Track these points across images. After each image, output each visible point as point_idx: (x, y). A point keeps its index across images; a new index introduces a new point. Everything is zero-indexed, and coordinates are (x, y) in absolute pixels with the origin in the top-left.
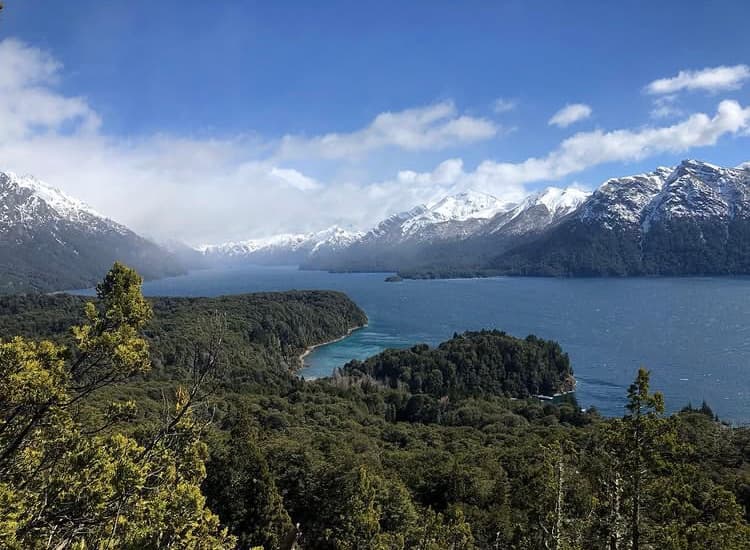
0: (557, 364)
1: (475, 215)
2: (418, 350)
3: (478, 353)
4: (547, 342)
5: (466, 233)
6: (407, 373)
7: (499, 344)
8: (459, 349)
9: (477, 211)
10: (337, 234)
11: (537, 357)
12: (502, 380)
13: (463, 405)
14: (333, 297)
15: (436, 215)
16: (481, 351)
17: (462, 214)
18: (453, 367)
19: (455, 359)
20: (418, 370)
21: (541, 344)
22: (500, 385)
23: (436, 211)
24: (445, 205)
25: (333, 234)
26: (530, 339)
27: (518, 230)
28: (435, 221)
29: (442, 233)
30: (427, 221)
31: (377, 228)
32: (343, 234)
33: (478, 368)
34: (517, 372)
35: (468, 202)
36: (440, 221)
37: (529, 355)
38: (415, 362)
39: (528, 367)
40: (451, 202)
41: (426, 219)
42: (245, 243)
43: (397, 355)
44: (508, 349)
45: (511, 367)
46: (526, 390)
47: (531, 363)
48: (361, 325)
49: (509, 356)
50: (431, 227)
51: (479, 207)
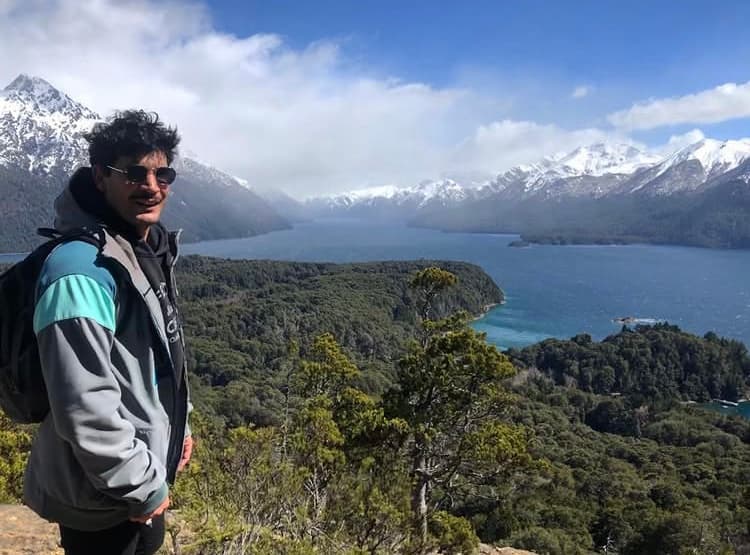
0: (742, 367)
1: (613, 170)
2: (579, 340)
3: (652, 349)
4: (730, 340)
5: (600, 190)
6: (575, 367)
7: (676, 341)
8: (631, 346)
9: (615, 165)
10: (449, 187)
11: (720, 359)
12: (679, 381)
13: (666, 417)
14: (467, 269)
15: (566, 169)
16: (657, 348)
17: (597, 168)
18: (626, 364)
19: (627, 356)
20: (587, 365)
21: (723, 343)
22: (677, 386)
23: (566, 164)
24: (578, 156)
25: (443, 187)
26: (709, 336)
27: (665, 189)
28: (564, 176)
29: (573, 190)
30: (556, 175)
31: (496, 181)
32: (455, 188)
33: (653, 367)
34: (697, 373)
35: (604, 154)
36: (571, 175)
37: (712, 356)
38: (581, 357)
39: (709, 368)
40: (584, 154)
41: (555, 172)
42: (347, 195)
43: (560, 346)
44: (686, 348)
45: (690, 368)
46: (707, 393)
47: (713, 364)
48: (498, 301)
49: (688, 355)
50: (560, 183)
51: (618, 162)
